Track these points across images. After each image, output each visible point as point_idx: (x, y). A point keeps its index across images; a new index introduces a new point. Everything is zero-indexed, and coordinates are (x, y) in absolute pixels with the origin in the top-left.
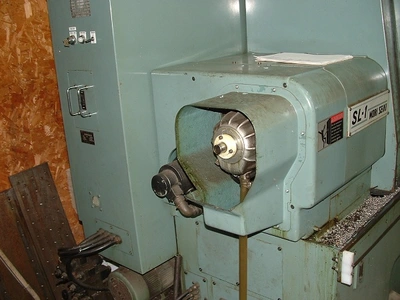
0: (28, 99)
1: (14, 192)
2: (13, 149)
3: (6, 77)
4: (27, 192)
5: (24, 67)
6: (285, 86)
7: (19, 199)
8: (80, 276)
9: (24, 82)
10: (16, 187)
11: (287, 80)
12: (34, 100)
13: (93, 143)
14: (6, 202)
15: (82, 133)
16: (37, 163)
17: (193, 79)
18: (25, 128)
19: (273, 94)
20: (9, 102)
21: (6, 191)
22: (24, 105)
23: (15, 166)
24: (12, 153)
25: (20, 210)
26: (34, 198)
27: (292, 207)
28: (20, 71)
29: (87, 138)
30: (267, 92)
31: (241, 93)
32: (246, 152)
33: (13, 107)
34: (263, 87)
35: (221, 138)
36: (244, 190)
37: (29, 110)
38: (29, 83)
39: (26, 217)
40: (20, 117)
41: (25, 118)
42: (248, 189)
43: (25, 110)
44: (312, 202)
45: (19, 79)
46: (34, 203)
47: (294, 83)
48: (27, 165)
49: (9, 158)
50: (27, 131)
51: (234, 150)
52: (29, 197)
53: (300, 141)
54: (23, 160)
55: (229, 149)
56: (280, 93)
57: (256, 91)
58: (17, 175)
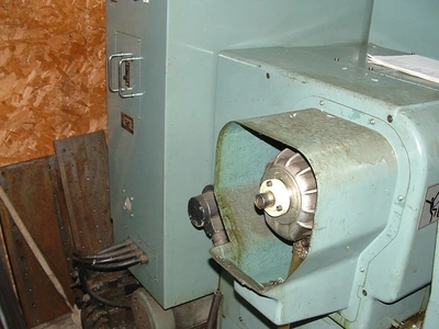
0: (92, 52)
1: (57, 160)
2: (65, 109)
3: (67, 21)
4: (73, 162)
5: (93, 12)
6: (390, 119)
7: (62, 169)
8: (97, 286)
9: (89, 30)
10: (59, 155)
11: (395, 112)
12: (100, 54)
13: (132, 132)
14: (46, 171)
15: (123, 116)
16: (93, 129)
17: (268, 76)
18: (83, 86)
19: (370, 127)
20: (67, 52)
21: (47, 157)
22: (86, 59)
23: (63, 130)
24: (63, 113)
25: (60, 183)
26: (80, 171)
27: (365, 293)
28: (88, 16)
29: (127, 124)
30: (362, 121)
31: (324, 114)
32: (302, 215)
33: (71, 59)
34: (358, 113)
35: (269, 184)
36: (296, 259)
37: (92, 66)
38: (96, 32)
39: (67, 192)
40: (78, 72)
41: (85, 74)
42: (302, 260)
43: (86, 65)
44: (393, 296)
45: (84, 26)
46: (79, 177)
47: (405, 118)
48: (79, 130)
49: (58, 119)
50: (84, 89)
51: (285, 208)
52: (74, 168)
53: (395, 208)
54: (75, 124)
55: (277, 205)
56: (381, 128)
57: (346, 115)
58: (65, 140)
